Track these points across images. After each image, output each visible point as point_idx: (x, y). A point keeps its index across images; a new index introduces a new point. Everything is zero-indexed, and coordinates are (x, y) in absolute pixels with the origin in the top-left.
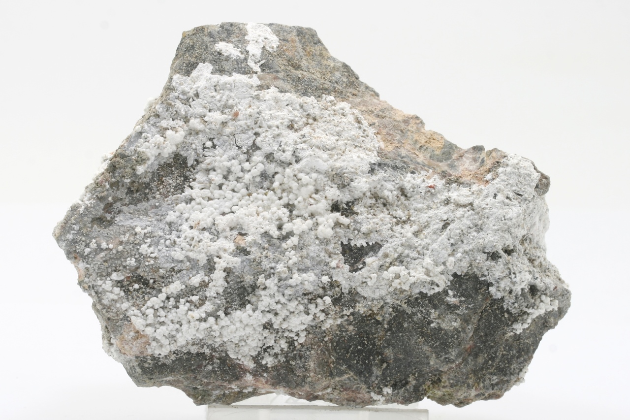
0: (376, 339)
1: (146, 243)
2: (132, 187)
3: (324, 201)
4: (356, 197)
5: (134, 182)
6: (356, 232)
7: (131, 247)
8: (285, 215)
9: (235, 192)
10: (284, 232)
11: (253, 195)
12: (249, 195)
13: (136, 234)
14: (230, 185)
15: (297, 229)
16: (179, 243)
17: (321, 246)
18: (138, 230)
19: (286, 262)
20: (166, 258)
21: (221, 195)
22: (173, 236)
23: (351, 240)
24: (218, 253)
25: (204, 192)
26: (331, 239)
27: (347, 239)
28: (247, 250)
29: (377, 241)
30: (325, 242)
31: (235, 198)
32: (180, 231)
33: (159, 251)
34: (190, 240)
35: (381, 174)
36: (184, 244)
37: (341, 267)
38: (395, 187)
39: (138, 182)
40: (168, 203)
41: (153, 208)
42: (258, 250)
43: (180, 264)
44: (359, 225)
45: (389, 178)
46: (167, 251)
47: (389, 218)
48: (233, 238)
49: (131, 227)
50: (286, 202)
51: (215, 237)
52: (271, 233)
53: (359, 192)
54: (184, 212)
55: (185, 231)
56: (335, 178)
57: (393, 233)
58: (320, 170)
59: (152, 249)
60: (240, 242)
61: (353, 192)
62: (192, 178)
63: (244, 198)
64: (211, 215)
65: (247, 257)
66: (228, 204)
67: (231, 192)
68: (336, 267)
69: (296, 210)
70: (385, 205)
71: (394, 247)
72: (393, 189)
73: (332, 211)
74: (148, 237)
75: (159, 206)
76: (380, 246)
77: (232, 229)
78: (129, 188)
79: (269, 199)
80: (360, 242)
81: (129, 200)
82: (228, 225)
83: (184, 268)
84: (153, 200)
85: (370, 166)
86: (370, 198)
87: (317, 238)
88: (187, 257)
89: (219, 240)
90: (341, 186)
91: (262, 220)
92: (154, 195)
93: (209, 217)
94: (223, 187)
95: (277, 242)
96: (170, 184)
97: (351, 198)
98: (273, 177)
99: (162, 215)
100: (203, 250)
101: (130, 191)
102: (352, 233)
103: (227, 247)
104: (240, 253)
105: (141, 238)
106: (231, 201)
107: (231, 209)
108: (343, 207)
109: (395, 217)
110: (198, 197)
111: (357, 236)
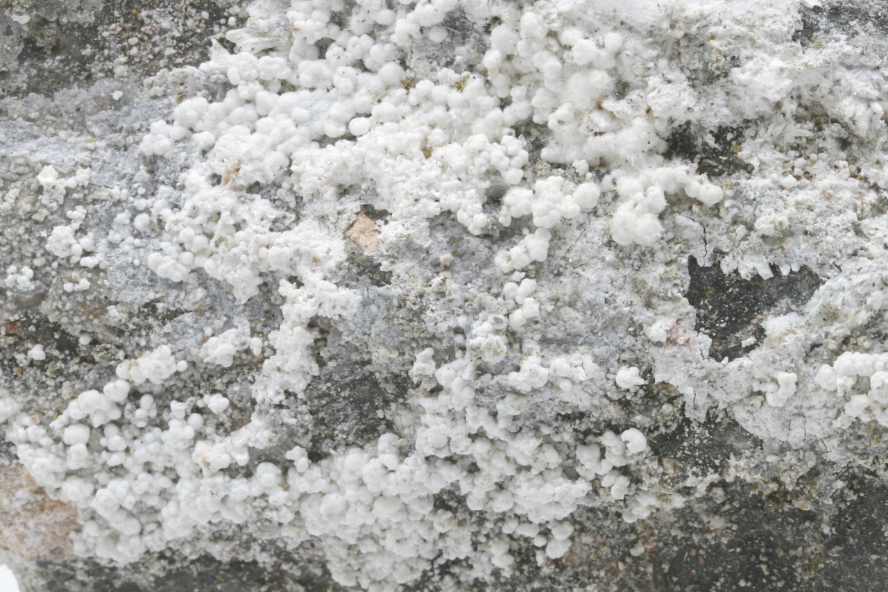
0: (798, 563)
1: (69, 221)
2: (38, 39)
3: (640, 123)
4: (750, 114)
5: (45, 22)
6: (741, 230)
7: (21, 231)
8: (514, 162)
9: (365, 70)
10: (504, 217)
11: (418, 85)
12: (409, 84)
13: (40, 190)
14: (349, 47)
15: (545, 213)
16: (175, 228)
17: (621, 270)
18: (47, 177)
19: (501, 317)
20: (131, 271)
21: (318, 76)
22: (159, 204)
23: (723, 254)
24: (293, 267)
25: (269, 63)
26: (657, 247)
27: (710, 250)
28: (382, 269)
29: (805, 263)
30: (635, 254)
31: (362, 91)
32: (183, 188)
33: (113, 245)
34: (209, 220)
35: (836, 45)
36: (187, 233)
37: (681, 341)
38: (880, 90)
39: (58, 22)
40: (152, 92)
41: (102, 107)
42: (416, 271)
43: (174, 293)
44: (749, 209)
45: (863, 59)
46: (137, 248)
47: (854, 192)
48: (343, 224)
49: (28, 165)
50: (523, 116)
51: (288, 214)
52: (462, 216)
53: (757, 100)
54: (198, 126)
55: (193, 189)
56: (682, 51)
57: (862, 242)
58: (633, 24)
59: (86, 241)
60: (363, 240)
61: (739, 98)
62: (237, 15)
63: (392, 92)
64: (282, 142)
65: (381, 290)
66: (339, 109)
67: (351, 70)
68: (664, 340)
69: (552, 143)
70: (844, 144)
71: (859, 290)
72: (875, 93)
73: (668, 156)
74: (78, 202)
75: (124, 101)
76: (816, 282)
77: (343, 191)
78: (29, 41)
79: (466, 104)
80: (751, 265)
81: (29, 77)
82: (329, 182)
83: (186, 306)
84: (106, 82)
85: (799, 17)
86: (798, 119)
87: (610, 244)
88: (198, 271)
89: (301, 224)
90: (701, 76)
91: (437, 172)
92: (109, 65)
93: (274, 147)
94: (332, 52)
95: (481, 247)
96: (163, 31)
97: (732, 118)
98: (487, 30)
99: (132, 132)
100: (243, 257)
101: (32, 51)
102: (728, 232)
103: (320, 253)
104: (360, 274)
105: (55, 205)
106: (348, 101)
107: (347, 124)
108: (705, 144)
109: (876, 187)
110: (247, 80)
111: (744, 245)
